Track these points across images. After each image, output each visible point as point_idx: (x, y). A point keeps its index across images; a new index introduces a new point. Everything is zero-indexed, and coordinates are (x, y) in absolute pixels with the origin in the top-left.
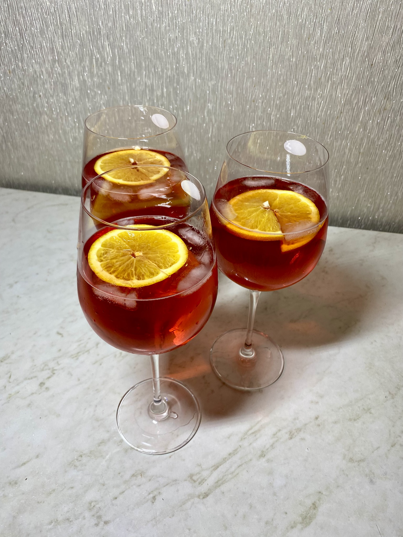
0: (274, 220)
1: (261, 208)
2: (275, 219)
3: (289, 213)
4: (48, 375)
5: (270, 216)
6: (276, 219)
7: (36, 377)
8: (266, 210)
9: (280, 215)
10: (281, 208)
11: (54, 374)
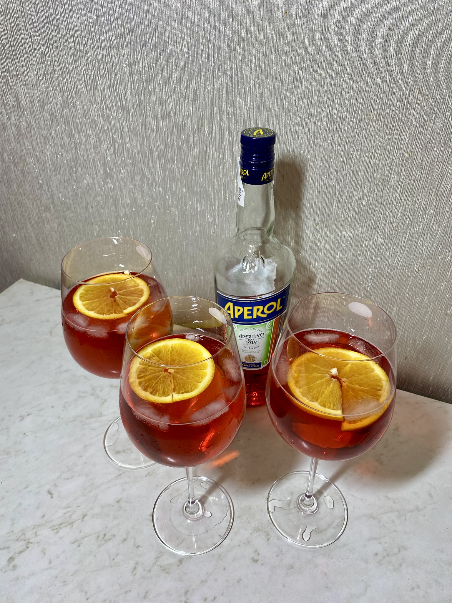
0: (338, 395)
1: (327, 376)
2: (339, 393)
3: (357, 386)
4: (21, 549)
5: (335, 389)
6: (341, 393)
7: (8, 548)
8: (332, 380)
9: (347, 387)
10: (350, 377)
11: (28, 548)
